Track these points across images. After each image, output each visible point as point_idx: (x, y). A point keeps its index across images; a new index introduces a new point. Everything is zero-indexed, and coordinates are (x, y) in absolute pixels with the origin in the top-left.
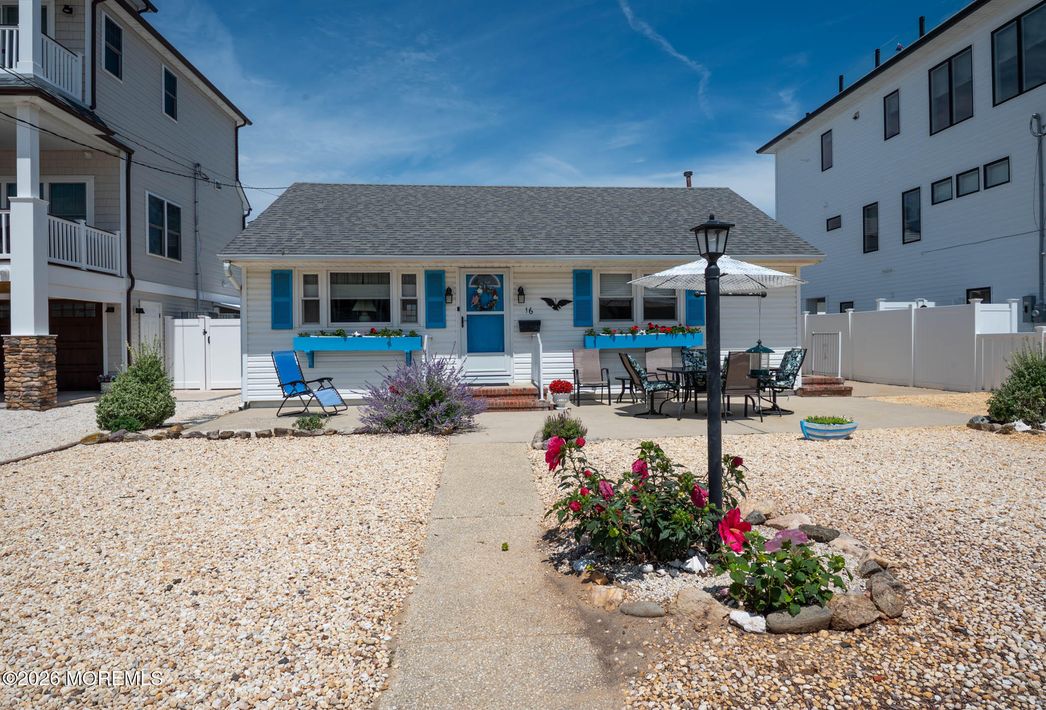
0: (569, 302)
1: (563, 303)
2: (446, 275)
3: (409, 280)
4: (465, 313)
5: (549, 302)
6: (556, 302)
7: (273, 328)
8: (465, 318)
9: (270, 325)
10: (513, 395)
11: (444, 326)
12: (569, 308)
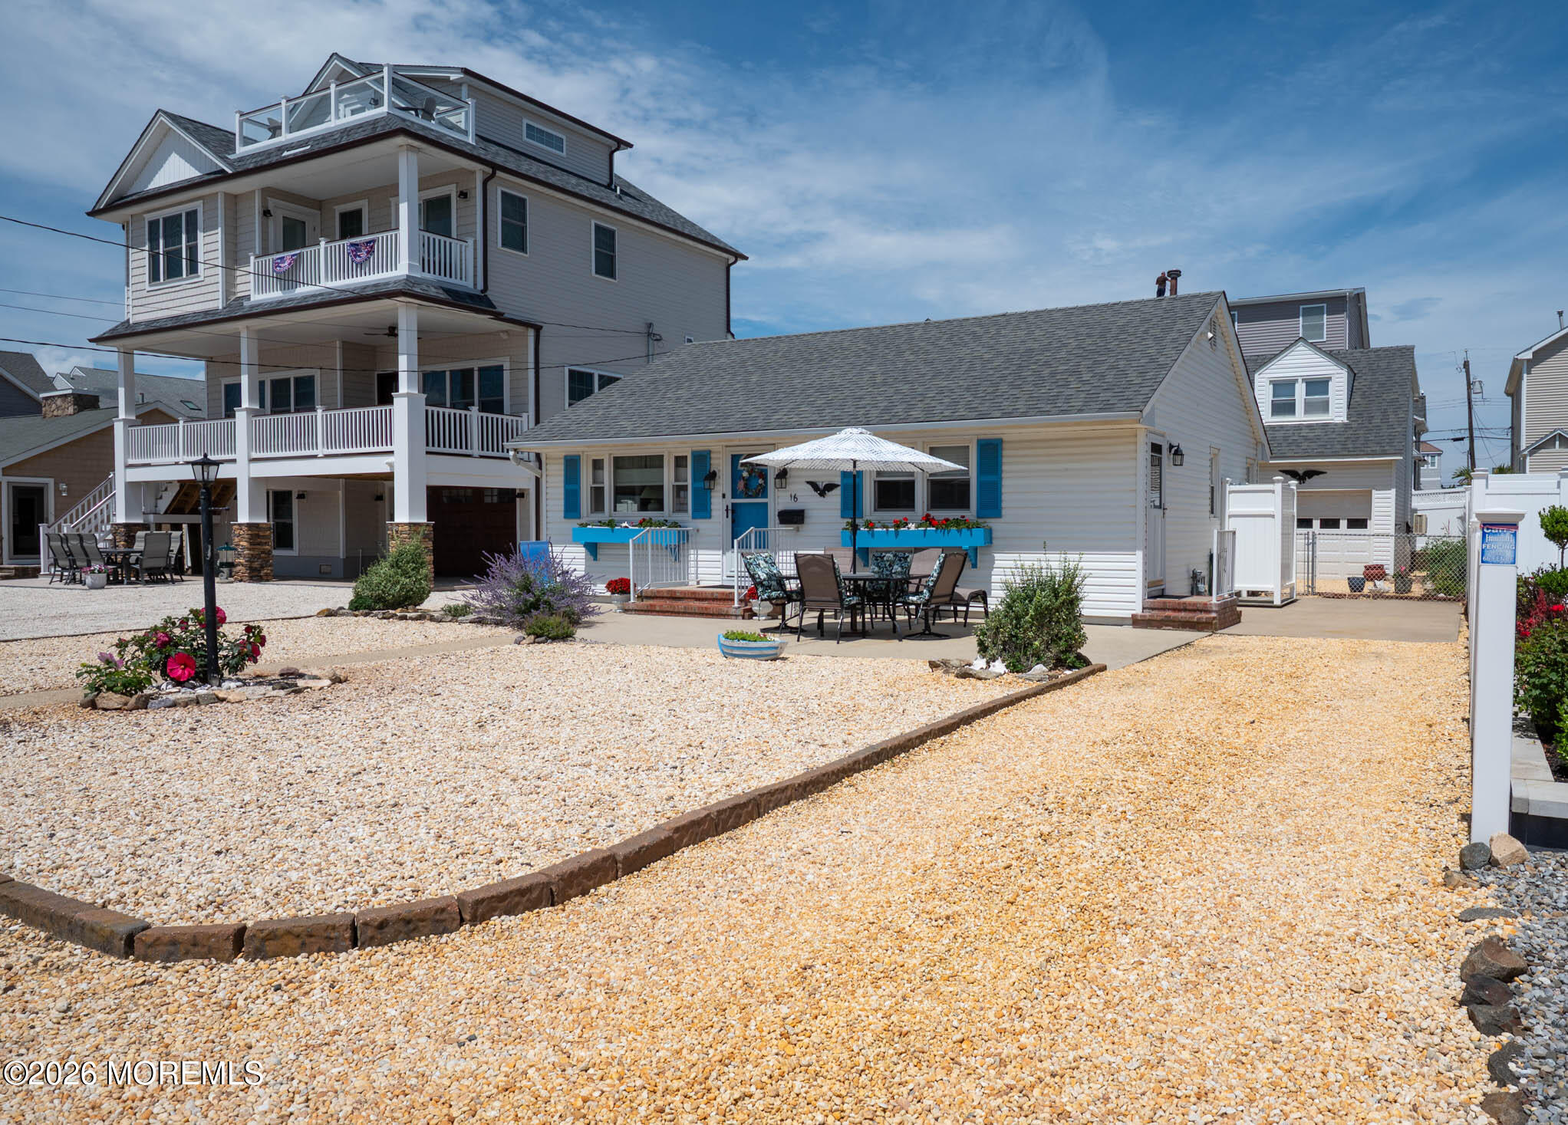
0: (837, 486)
1: (830, 487)
2: (712, 455)
3: (680, 461)
4: (729, 501)
5: (814, 485)
6: (821, 487)
7: (565, 517)
8: (730, 508)
9: (562, 514)
10: (720, 600)
11: (710, 517)
12: (837, 492)
